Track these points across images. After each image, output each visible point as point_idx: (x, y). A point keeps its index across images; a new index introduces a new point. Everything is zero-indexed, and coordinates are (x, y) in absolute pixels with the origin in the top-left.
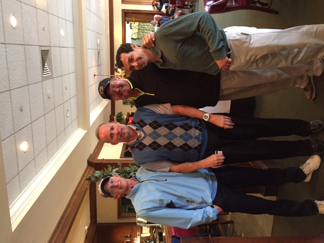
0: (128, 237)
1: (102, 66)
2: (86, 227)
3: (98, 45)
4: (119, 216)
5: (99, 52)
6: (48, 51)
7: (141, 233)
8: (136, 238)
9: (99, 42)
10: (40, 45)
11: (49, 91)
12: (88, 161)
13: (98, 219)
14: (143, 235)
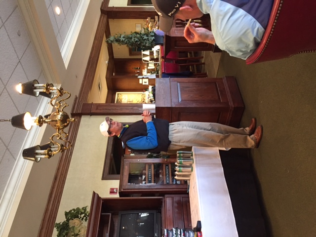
0: (137, 69)
2: (107, 62)
4: (131, 54)
7: (148, 66)
8: (143, 70)
12: (101, 9)
13: (114, 56)
14: (149, 68)
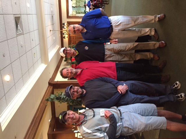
1: (54, 24)
3: (52, 12)
5: (52, 16)
6: (20, 17)
9: (52, 10)
10: (14, 14)
11: (22, 43)
12: (49, 83)
